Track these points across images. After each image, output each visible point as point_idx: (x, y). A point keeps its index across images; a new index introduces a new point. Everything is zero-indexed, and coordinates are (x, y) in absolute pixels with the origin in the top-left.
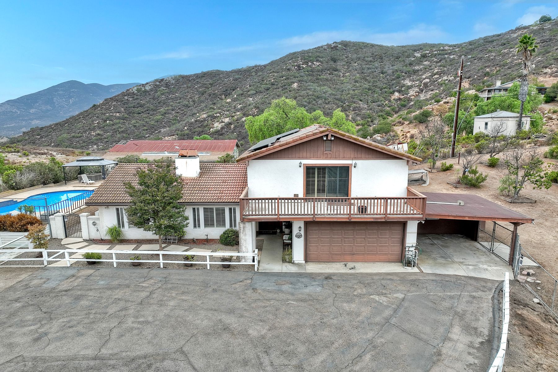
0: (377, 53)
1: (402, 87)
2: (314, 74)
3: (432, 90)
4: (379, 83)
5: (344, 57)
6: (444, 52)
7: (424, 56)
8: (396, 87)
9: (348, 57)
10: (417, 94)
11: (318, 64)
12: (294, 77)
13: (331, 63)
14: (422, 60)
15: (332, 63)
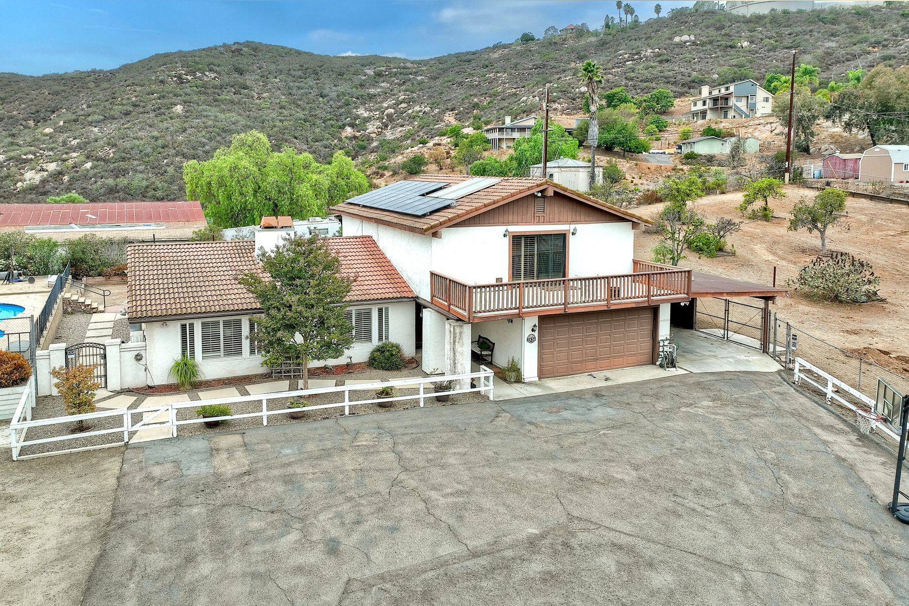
0: (307, 66)
1: (356, 119)
2: (208, 91)
3: (402, 126)
4: (319, 111)
5: (255, 68)
6: (407, 70)
7: (379, 74)
8: (346, 119)
9: (262, 67)
10: (380, 130)
11: (213, 76)
12: (175, 95)
13: (235, 75)
14: (377, 79)
15: (238, 76)
